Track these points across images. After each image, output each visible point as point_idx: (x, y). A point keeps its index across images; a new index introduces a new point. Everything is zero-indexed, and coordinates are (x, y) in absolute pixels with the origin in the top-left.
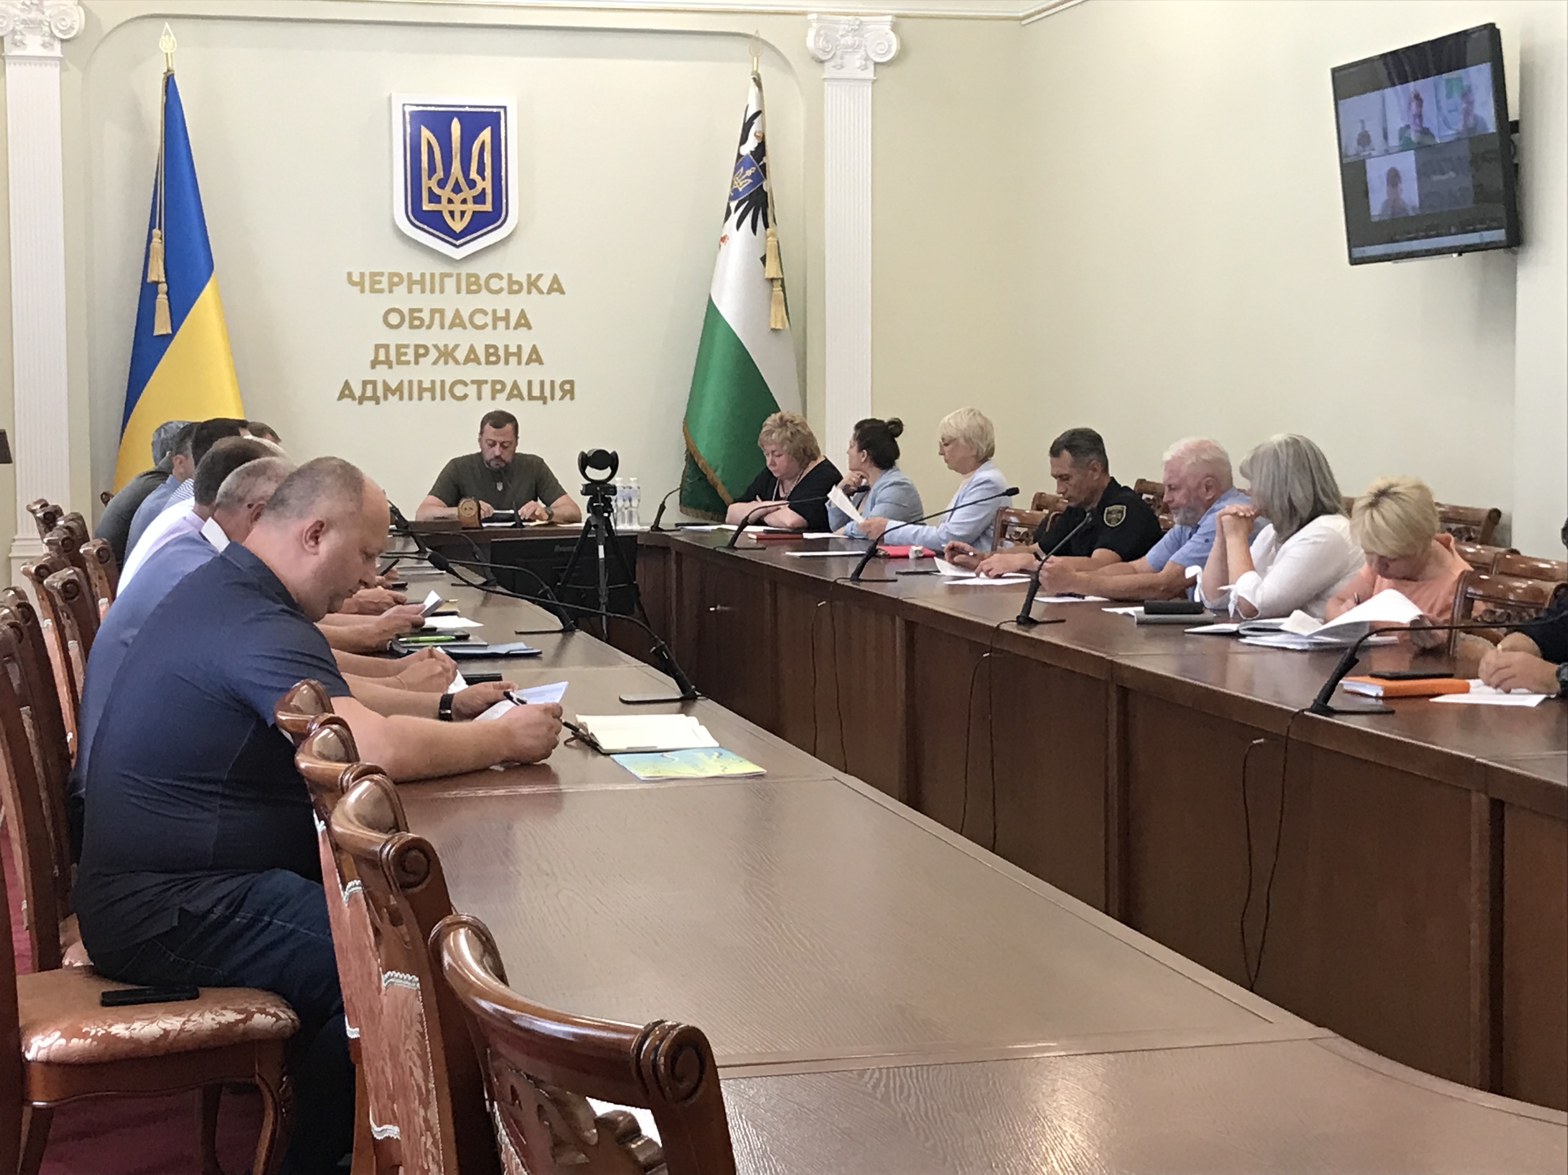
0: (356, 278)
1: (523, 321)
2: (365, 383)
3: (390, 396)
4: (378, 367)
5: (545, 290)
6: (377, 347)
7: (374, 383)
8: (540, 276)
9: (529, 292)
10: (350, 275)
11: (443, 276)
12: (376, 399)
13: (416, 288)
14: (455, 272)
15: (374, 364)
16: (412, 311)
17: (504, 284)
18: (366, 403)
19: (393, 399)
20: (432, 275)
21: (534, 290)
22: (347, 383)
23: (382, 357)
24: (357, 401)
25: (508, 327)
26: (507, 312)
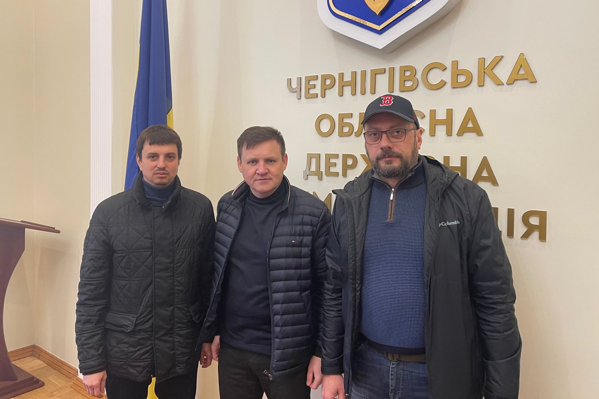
0: (294, 85)
1: (470, 125)
4: (310, 178)
5: (504, 80)
6: (310, 157)
8: (498, 60)
9: (481, 85)
11: (375, 73)
13: (347, 90)
14: (387, 66)
15: (307, 174)
16: (342, 117)
17: (447, 76)
20: (364, 73)
21: (488, 81)
23: (313, 168)
25: (449, 133)
26: (450, 112)
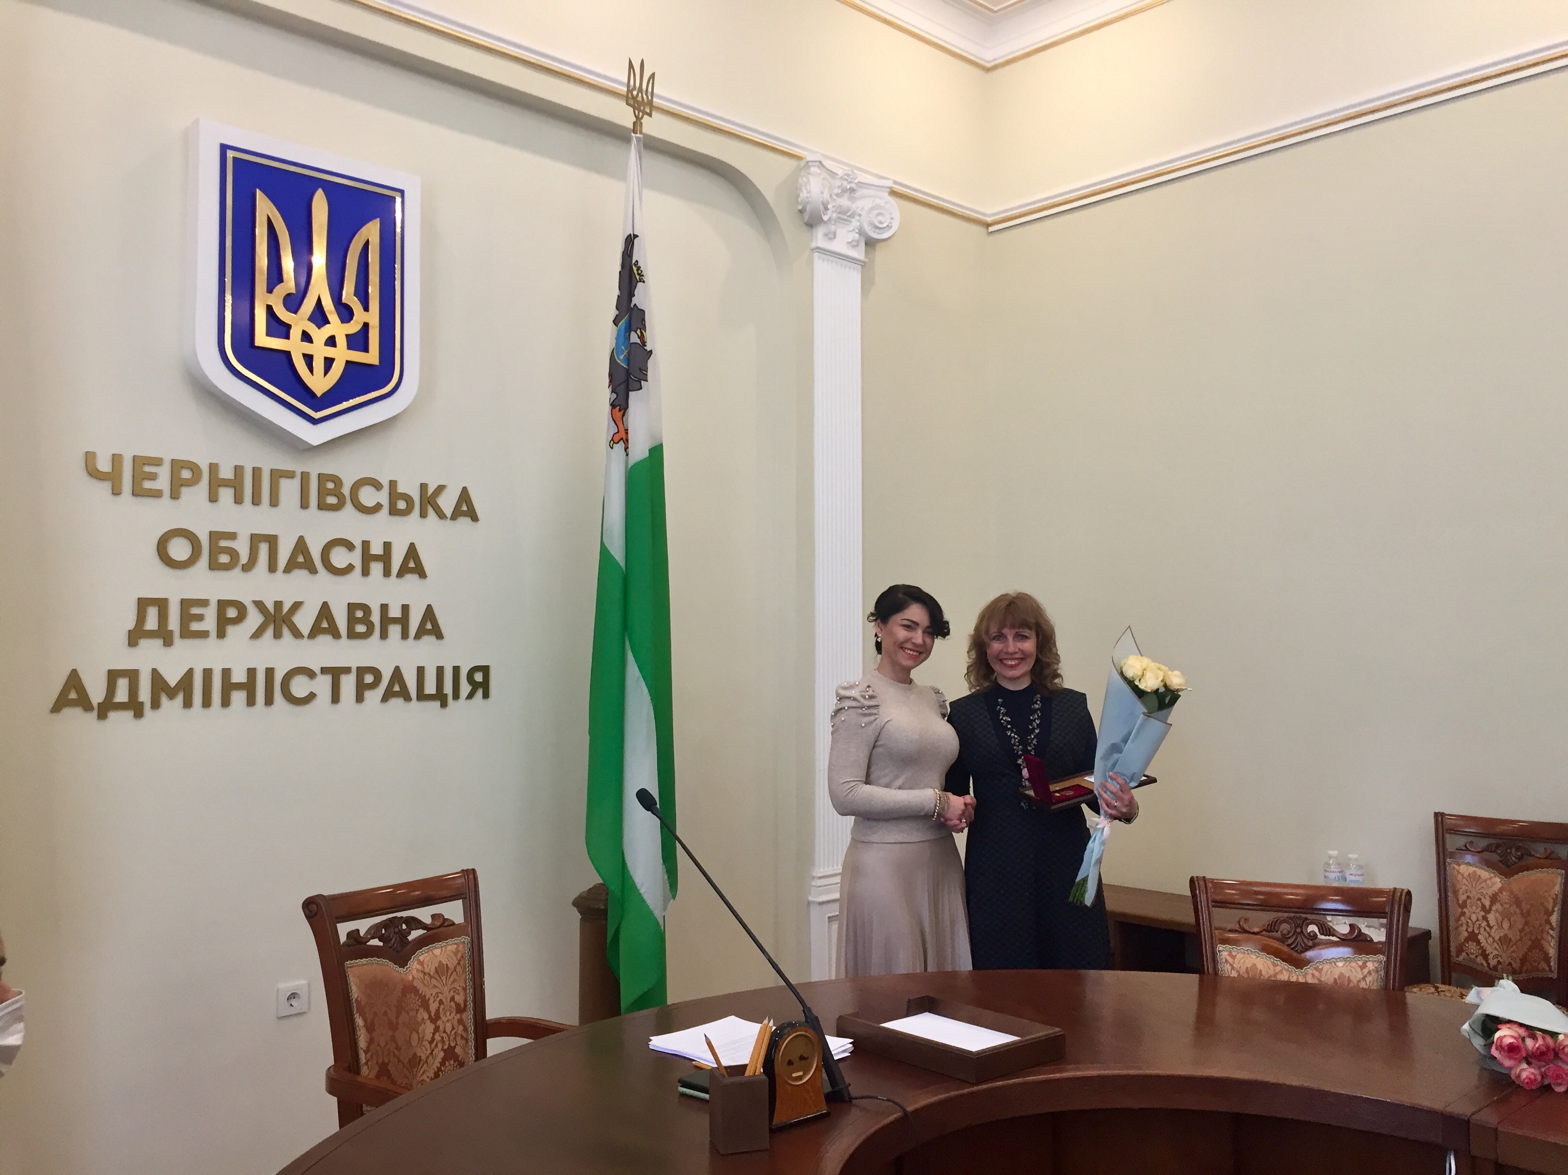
0: (104, 465)
1: (412, 565)
2: (113, 676)
3: (164, 699)
4: (143, 642)
5: (448, 512)
6: (143, 604)
7: (133, 676)
8: (441, 489)
9: (423, 515)
10: (90, 458)
11: (277, 475)
12: (135, 708)
13: (226, 495)
15: (135, 637)
16: (215, 536)
17: (383, 497)
18: (113, 715)
19: (171, 707)
20: (257, 472)
21: (431, 511)
22: (74, 674)
23: (152, 623)
24: (95, 714)
25: (387, 573)
26: (387, 546)
